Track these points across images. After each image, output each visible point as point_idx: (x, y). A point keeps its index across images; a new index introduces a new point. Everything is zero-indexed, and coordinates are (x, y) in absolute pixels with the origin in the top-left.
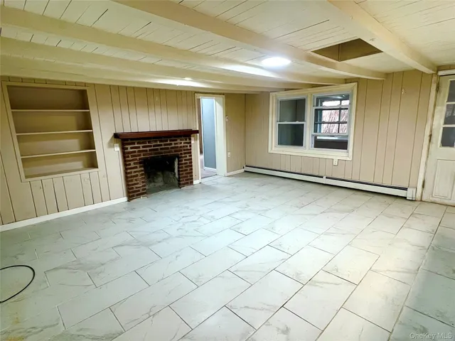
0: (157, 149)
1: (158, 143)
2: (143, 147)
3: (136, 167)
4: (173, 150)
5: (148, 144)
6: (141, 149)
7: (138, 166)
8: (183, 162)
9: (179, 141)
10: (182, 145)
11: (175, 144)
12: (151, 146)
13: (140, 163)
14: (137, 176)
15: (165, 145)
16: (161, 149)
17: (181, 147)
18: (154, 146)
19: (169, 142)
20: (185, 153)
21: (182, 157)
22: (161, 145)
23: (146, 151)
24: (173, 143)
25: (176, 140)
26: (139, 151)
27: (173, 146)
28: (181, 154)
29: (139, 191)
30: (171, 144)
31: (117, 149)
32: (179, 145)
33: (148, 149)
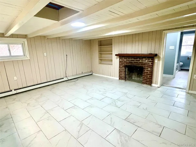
0: (132, 62)
1: (133, 59)
2: (126, 60)
3: (122, 68)
4: (140, 64)
5: (128, 59)
6: (125, 61)
7: (123, 67)
8: (146, 71)
9: (144, 60)
10: (146, 62)
11: (142, 61)
12: (129, 60)
13: (124, 66)
14: (122, 71)
15: (136, 61)
16: (134, 62)
17: (145, 63)
18: (131, 60)
19: (138, 60)
20: (147, 67)
21: (145, 68)
22: (134, 60)
23: (127, 62)
24: (141, 60)
25: (143, 59)
26: (124, 62)
27: (141, 62)
28: (145, 67)
29: (122, 77)
30: (140, 61)
31: (118, 59)
32: (144, 62)
33: (128, 61)
